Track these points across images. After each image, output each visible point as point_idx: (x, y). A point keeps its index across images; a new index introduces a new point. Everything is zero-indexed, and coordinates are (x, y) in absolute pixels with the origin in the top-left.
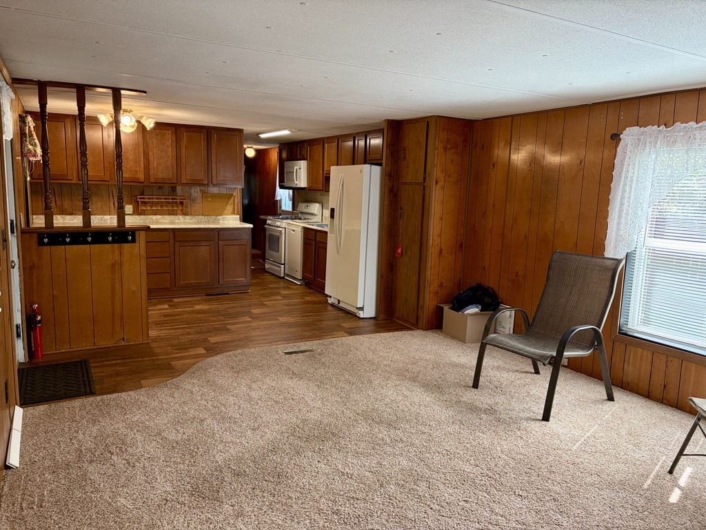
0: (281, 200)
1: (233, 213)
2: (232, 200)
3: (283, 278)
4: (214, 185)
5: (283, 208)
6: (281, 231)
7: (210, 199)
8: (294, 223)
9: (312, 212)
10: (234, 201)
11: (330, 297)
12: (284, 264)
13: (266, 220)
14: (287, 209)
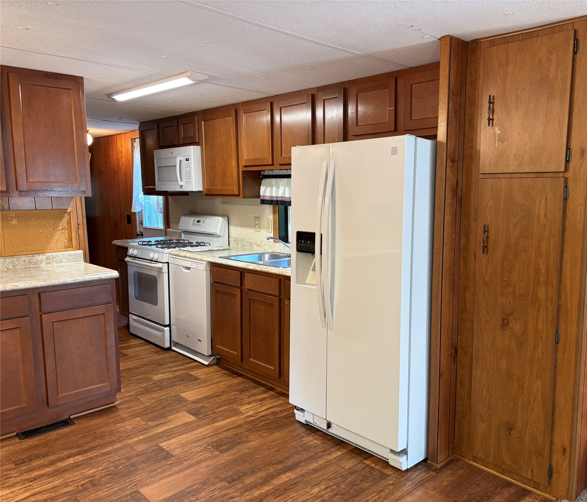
0: (141, 213)
1: (69, 246)
2: (65, 220)
3: (169, 349)
4: (22, 193)
5: (146, 224)
6: (161, 269)
7: (14, 222)
8: (183, 254)
9: (211, 231)
10: (69, 222)
11: (302, 410)
12: (169, 326)
13: (126, 249)
14: (154, 226)
